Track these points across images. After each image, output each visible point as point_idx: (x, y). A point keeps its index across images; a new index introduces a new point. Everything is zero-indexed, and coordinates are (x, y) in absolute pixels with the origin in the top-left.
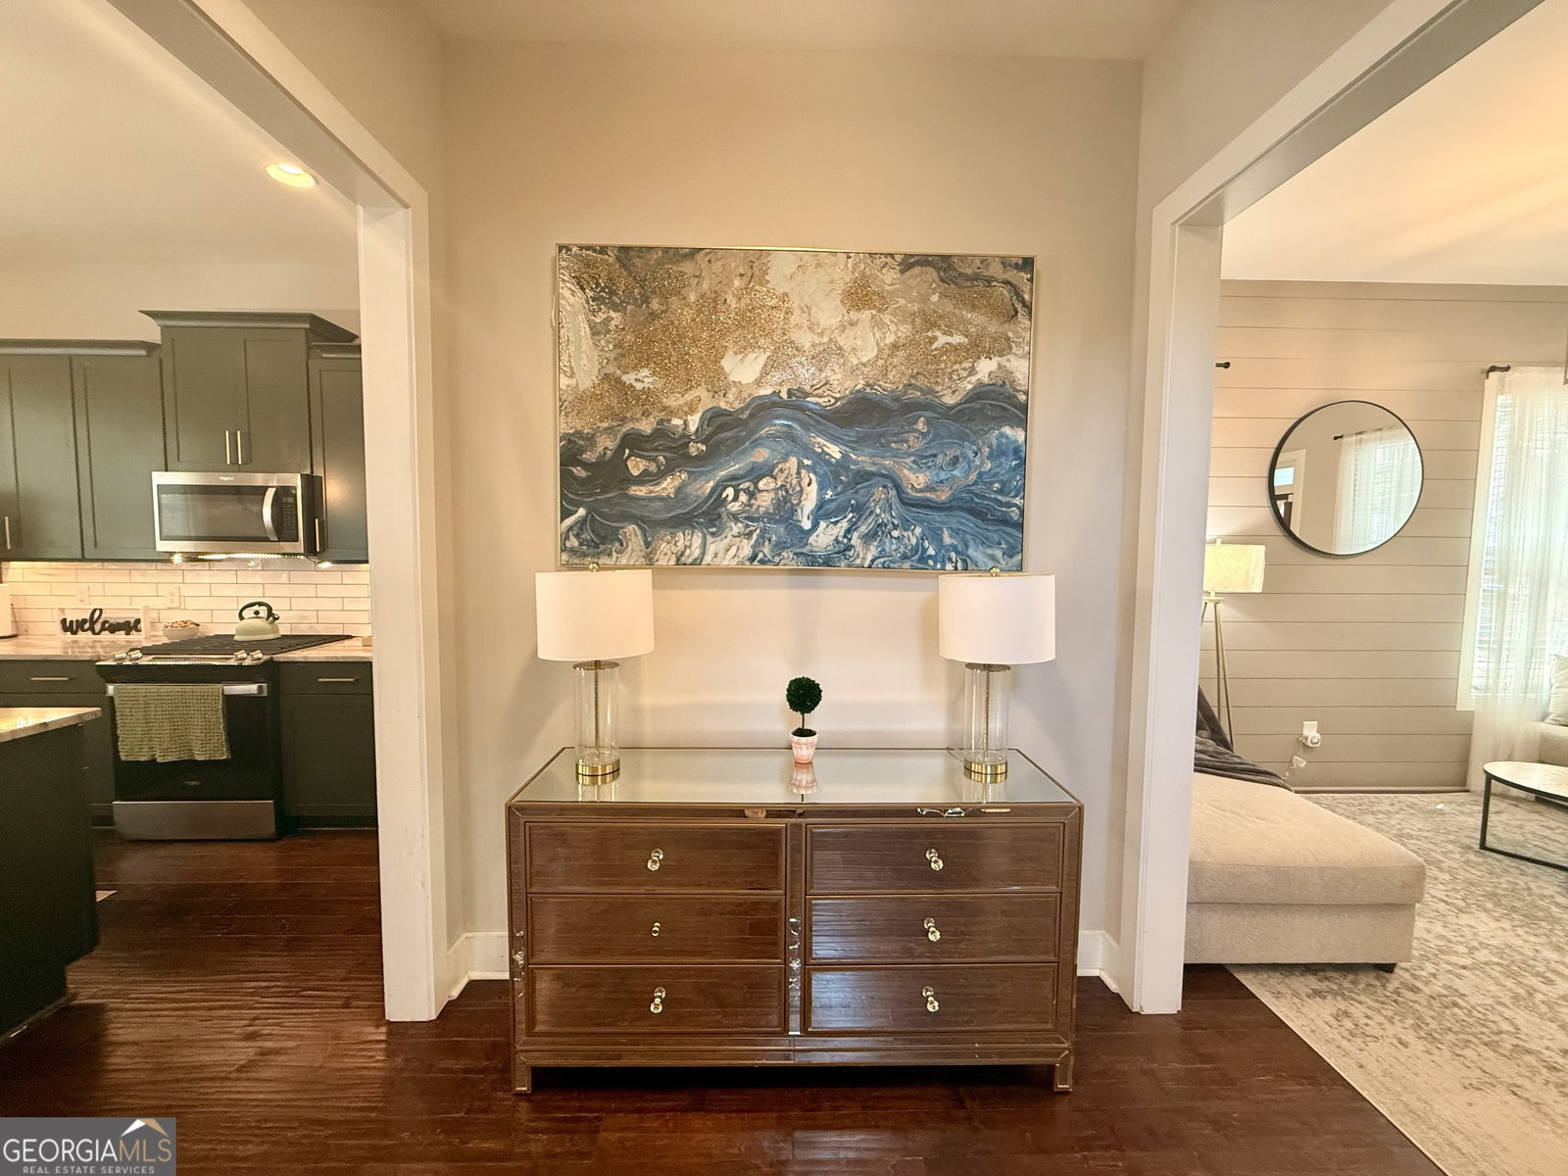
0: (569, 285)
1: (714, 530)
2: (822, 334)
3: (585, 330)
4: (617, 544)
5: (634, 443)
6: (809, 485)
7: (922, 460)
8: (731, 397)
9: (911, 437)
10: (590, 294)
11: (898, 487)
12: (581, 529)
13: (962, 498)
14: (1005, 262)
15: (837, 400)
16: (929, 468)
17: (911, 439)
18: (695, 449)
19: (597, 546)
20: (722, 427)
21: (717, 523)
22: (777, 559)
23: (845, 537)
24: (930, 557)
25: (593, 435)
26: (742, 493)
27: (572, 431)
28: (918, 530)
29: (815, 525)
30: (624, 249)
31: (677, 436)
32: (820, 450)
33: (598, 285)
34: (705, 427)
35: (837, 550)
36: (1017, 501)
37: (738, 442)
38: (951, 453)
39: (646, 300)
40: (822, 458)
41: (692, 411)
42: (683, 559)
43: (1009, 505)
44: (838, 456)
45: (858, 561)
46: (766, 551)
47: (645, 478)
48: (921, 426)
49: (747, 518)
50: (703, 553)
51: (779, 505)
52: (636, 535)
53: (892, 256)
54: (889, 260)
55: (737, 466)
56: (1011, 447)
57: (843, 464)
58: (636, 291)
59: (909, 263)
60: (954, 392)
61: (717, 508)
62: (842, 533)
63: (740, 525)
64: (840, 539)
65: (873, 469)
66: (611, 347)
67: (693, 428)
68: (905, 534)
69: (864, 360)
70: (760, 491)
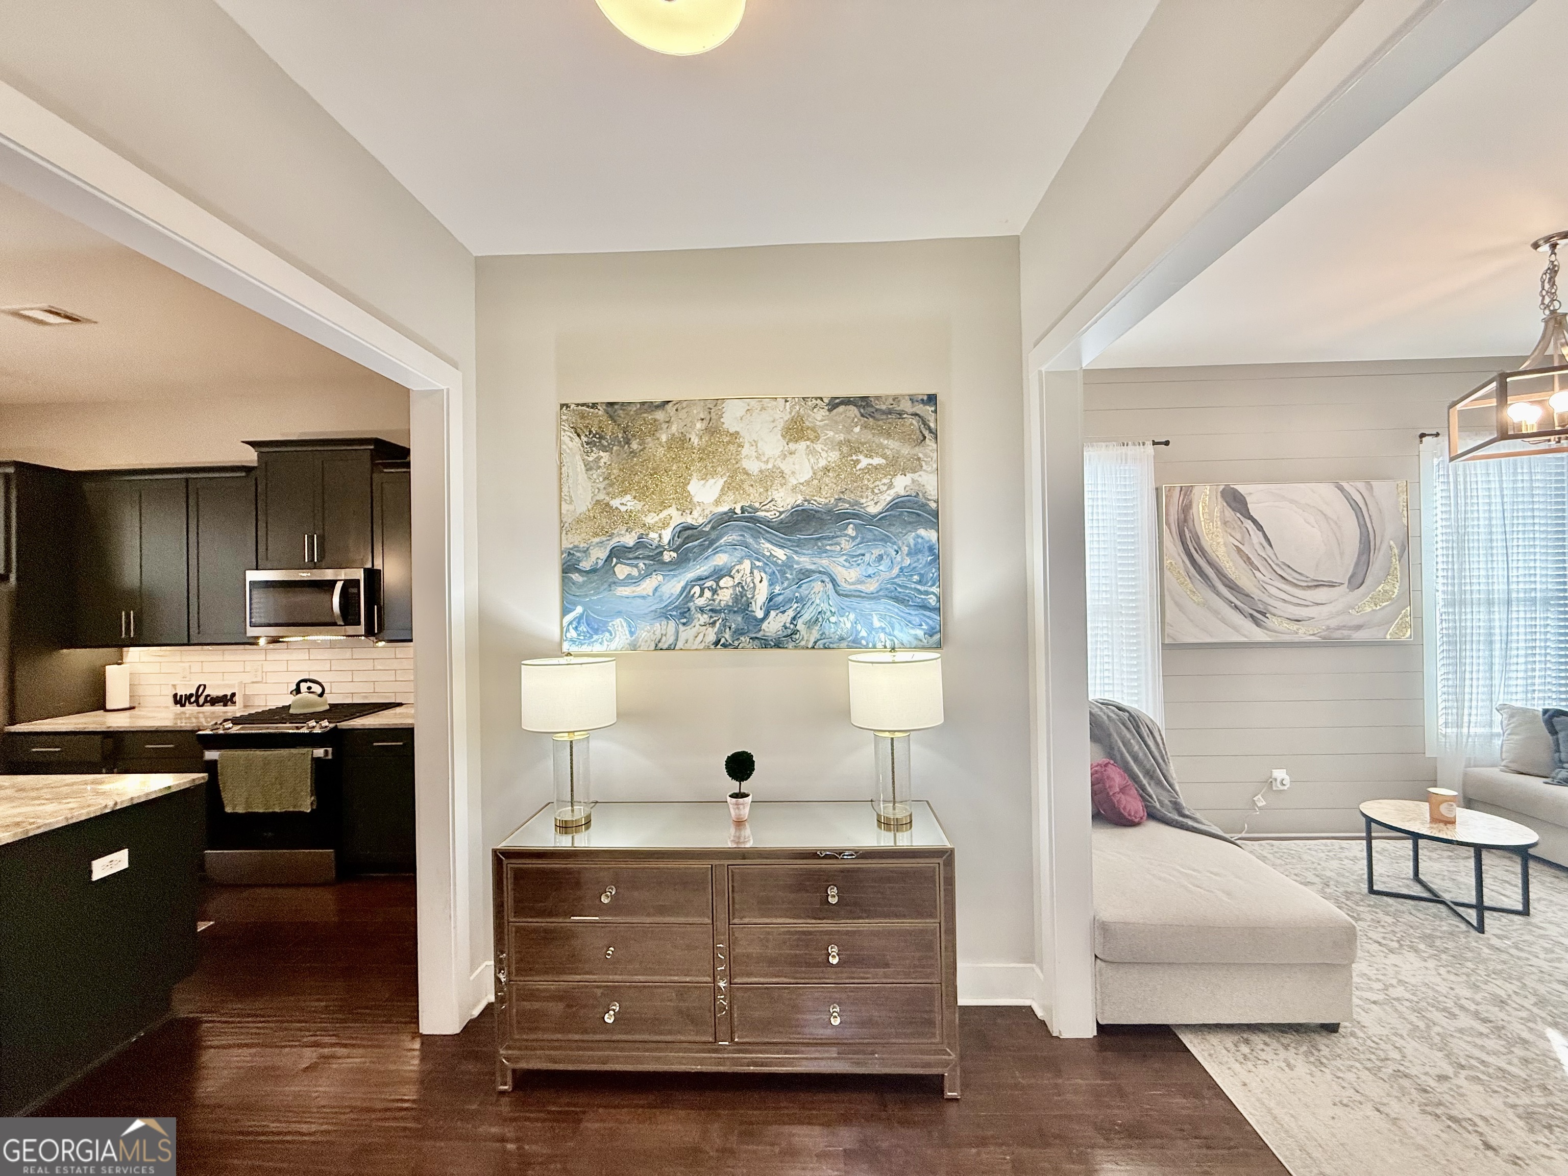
0: (569, 434)
1: (684, 620)
2: (767, 462)
3: (581, 467)
4: (607, 634)
5: (618, 553)
6: (761, 582)
7: (853, 558)
8: (696, 513)
9: (843, 541)
10: (584, 439)
11: (833, 581)
12: (579, 623)
13: (887, 589)
14: (912, 399)
15: (781, 513)
16: (859, 565)
17: (843, 542)
18: (667, 556)
19: (591, 637)
20: (687, 540)
21: (687, 615)
22: (736, 643)
23: (791, 623)
24: (863, 638)
25: (588, 549)
26: (706, 590)
27: (571, 546)
28: (852, 616)
29: (767, 615)
30: (611, 404)
31: (654, 547)
32: (768, 554)
33: (590, 432)
34: (676, 538)
35: (785, 634)
36: (934, 589)
37: (703, 548)
38: (877, 552)
39: (628, 442)
40: (770, 559)
41: (665, 525)
42: (660, 645)
43: (927, 593)
44: (784, 558)
45: (803, 643)
46: (727, 636)
47: (630, 580)
48: (850, 531)
49: (711, 610)
50: (677, 640)
51: (737, 599)
52: (622, 626)
53: (821, 399)
54: (819, 401)
55: (702, 569)
56: (926, 546)
57: (788, 565)
58: (620, 435)
59: (834, 404)
60: (876, 503)
61: (687, 602)
62: (789, 620)
63: (705, 616)
64: (788, 625)
65: (813, 567)
66: (601, 479)
67: (665, 540)
68: (841, 619)
69: (802, 481)
70: (721, 588)
